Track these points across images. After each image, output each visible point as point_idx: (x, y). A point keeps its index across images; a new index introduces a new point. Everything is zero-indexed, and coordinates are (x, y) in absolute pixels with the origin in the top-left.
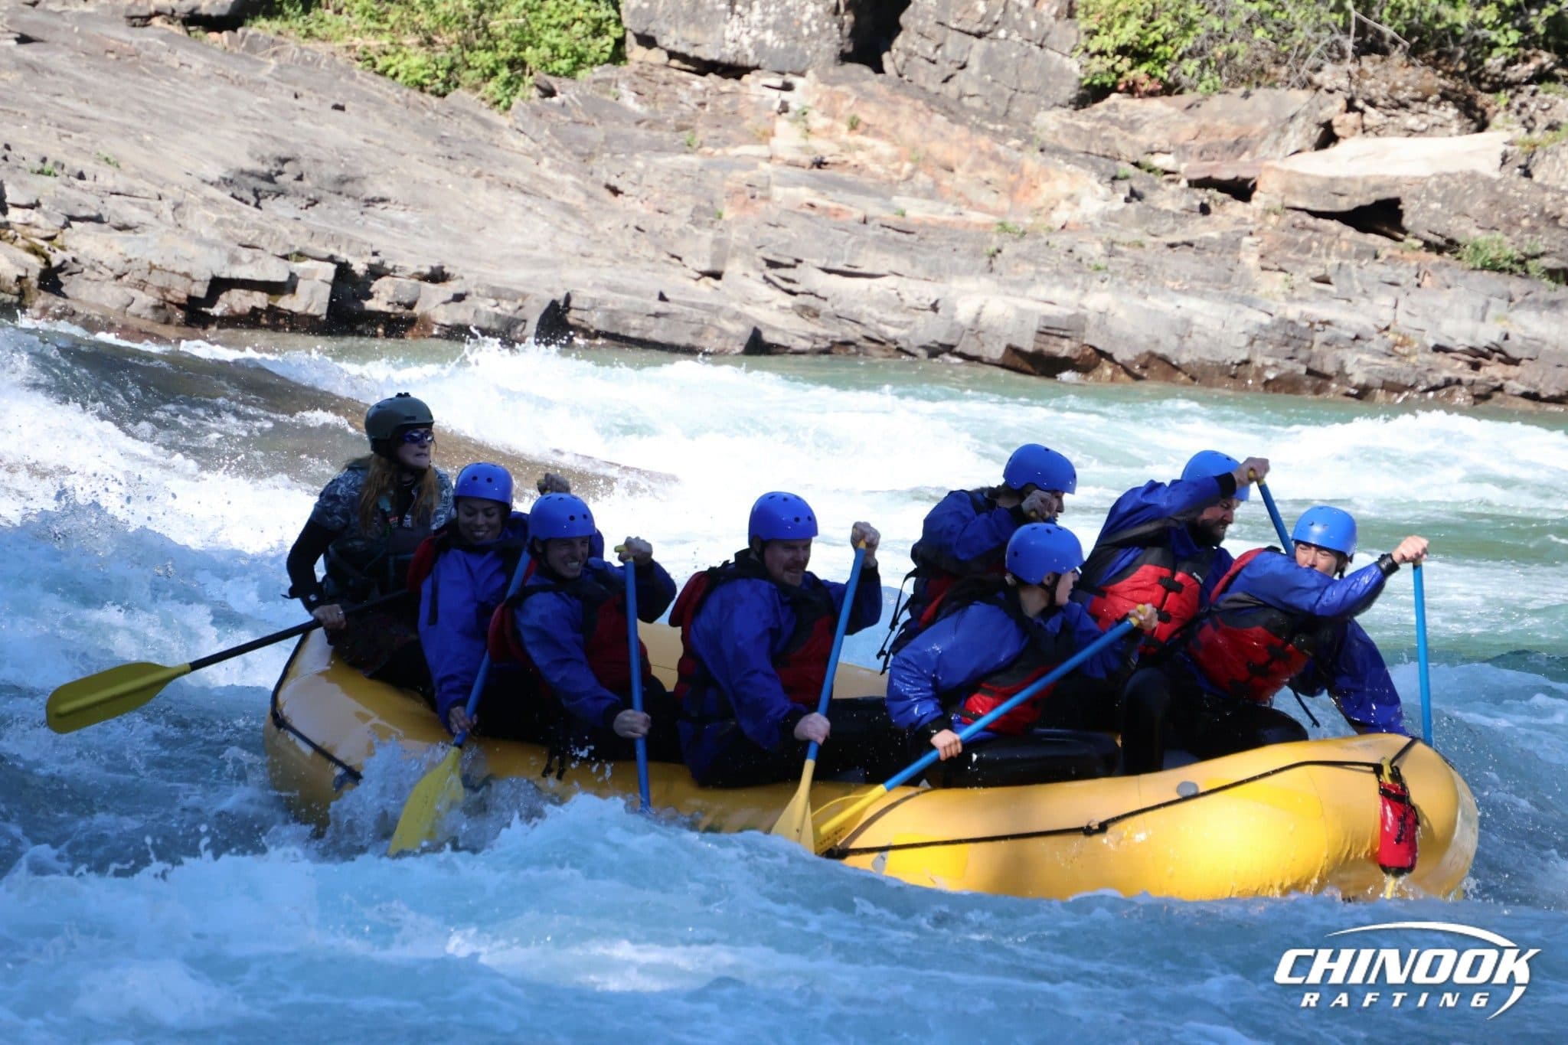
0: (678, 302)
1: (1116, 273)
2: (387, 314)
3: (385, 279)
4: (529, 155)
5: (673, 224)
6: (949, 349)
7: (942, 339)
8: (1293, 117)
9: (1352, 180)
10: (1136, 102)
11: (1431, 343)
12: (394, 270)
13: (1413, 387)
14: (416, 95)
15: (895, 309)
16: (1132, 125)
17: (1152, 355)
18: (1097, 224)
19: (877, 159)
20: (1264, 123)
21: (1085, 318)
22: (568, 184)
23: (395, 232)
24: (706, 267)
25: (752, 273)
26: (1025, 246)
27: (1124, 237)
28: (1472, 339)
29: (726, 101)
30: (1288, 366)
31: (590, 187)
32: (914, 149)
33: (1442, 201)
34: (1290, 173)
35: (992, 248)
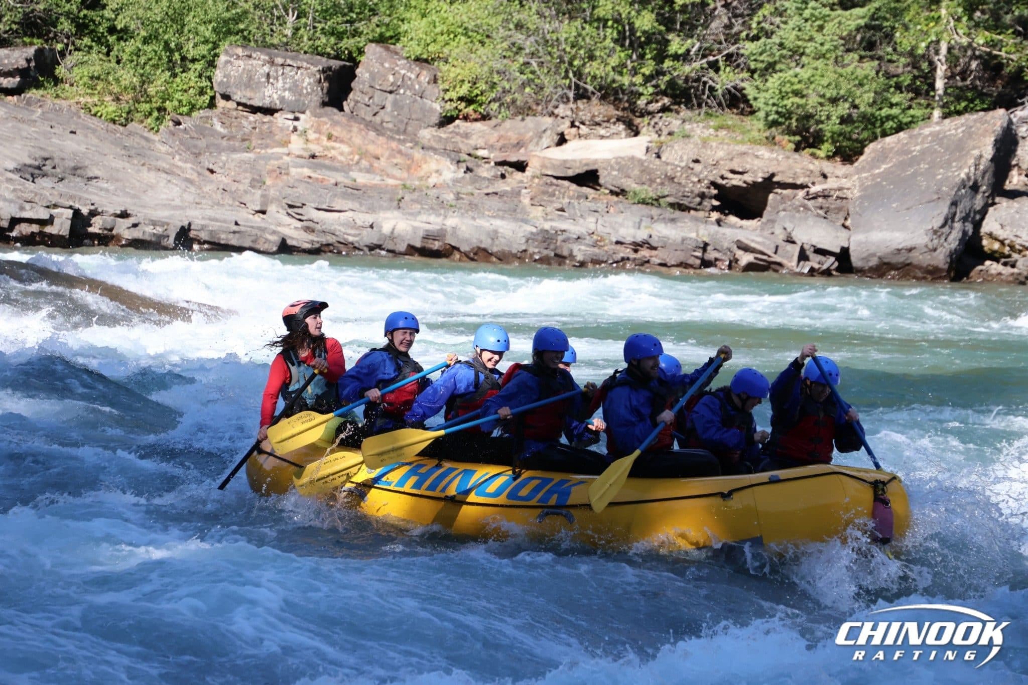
0: (245, 226)
1: (460, 208)
2: (99, 234)
3: (98, 217)
4: (169, 154)
5: (241, 187)
6: (379, 247)
7: (375, 242)
8: (545, 131)
9: (574, 161)
10: (469, 124)
11: (614, 240)
12: (102, 212)
13: (606, 262)
14: (111, 126)
15: (352, 228)
16: (467, 136)
17: (479, 248)
18: (451, 184)
19: (342, 154)
20: (531, 134)
21: (446, 230)
22: (188, 168)
23: (103, 193)
24: (258, 208)
25: (281, 211)
26: (416, 195)
27: (464, 190)
28: (634, 237)
29: (266, 126)
30: (545, 252)
31: (199, 169)
32: (360, 149)
33: (618, 170)
34: (544, 158)
35: (400, 197)
